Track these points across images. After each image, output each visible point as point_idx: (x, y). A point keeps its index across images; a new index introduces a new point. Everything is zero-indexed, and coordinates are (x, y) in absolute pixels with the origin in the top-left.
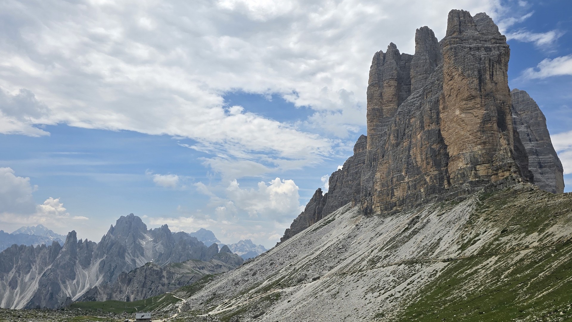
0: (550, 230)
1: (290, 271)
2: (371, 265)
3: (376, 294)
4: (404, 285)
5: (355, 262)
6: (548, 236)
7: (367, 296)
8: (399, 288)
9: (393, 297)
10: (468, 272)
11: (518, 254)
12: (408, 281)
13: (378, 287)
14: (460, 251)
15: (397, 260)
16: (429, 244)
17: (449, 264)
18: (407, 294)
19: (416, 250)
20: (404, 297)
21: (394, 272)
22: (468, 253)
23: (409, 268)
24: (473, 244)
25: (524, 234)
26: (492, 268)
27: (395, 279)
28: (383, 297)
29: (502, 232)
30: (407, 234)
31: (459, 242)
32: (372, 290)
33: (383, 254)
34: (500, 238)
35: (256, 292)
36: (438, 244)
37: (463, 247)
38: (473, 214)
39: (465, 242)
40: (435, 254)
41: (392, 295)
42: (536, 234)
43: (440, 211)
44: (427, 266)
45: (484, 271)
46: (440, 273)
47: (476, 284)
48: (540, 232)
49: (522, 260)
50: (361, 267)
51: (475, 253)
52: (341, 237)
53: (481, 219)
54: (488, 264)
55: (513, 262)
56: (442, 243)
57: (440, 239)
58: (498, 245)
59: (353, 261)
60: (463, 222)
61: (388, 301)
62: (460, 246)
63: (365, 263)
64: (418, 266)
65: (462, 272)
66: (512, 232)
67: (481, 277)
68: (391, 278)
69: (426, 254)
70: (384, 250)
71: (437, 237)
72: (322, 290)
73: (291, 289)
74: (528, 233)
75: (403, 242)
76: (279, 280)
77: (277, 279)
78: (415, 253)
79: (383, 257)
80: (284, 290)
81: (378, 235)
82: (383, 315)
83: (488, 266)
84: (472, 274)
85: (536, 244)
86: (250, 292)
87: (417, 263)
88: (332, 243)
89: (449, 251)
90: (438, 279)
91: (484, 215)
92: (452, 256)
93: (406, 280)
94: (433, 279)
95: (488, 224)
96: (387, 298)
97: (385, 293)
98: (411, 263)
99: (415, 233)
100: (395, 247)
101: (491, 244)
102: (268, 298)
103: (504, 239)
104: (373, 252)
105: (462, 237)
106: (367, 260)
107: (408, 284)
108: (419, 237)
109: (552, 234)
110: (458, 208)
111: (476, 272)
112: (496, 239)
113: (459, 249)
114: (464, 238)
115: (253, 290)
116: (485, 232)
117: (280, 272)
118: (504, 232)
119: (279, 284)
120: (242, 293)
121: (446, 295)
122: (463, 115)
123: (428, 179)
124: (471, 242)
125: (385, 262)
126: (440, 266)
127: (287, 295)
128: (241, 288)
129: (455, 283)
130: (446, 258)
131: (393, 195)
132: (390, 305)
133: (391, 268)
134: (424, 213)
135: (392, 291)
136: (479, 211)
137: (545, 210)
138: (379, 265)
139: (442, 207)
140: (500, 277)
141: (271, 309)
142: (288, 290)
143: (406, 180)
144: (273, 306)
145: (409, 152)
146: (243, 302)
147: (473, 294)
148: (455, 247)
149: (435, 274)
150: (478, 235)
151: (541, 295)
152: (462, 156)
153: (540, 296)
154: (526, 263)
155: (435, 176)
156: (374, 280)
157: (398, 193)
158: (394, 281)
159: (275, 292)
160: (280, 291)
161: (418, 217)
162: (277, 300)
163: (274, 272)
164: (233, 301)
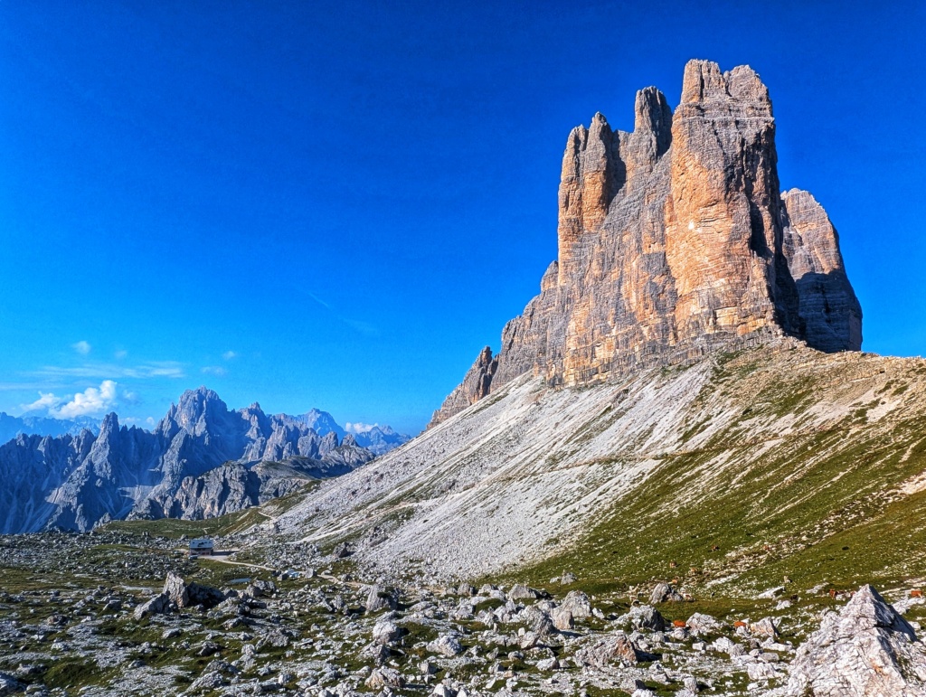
0: (812, 410)
1: (431, 475)
2: (551, 465)
3: (553, 509)
4: (593, 495)
5: (528, 461)
6: (807, 419)
7: (538, 513)
8: (585, 500)
9: (576, 514)
10: (688, 474)
11: (761, 447)
12: (600, 489)
13: (556, 498)
14: (681, 443)
15: (589, 457)
16: (637, 433)
17: (662, 463)
18: (597, 508)
19: (618, 441)
20: (592, 513)
21: (581, 476)
22: (691, 445)
23: (604, 468)
24: (700, 432)
25: (775, 415)
26: (722, 469)
27: (583, 486)
28: (561, 514)
29: (744, 413)
30: (607, 417)
31: (680, 429)
32: (547, 504)
33: (569, 448)
34: (740, 423)
35: (378, 508)
36: (650, 432)
37: (686, 437)
38: (706, 386)
39: (690, 428)
40: (644, 447)
41: (575, 511)
42: (791, 415)
43: (659, 380)
44: (631, 466)
45: (710, 472)
46: (646, 477)
47: (695, 493)
48: (798, 413)
49: (765, 455)
50: (536, 469)
51: (701, 446)
52: (513, 423)
53: (717, 394)
54: (717, 462)
55: (752, 459)
56: (656, 431)
57: (655, 424)
58: (736, 432)
59: (525, 459)
60: (691, 397)
61: (567, 520)
62: (682, 435)
63: (542, 462)
64: (617, 466)
65: (679, 475)
66: (757, 413)
67: (703, 483)
68: (577, 485)
69: (631, 448)
70: (572, 442)
71: (650, 422)
72: (475, 504)
73: (431, 502)
74: (780, 414)
75: (601, 429)
76: (414, 489)
77: (411, 487)
78: (616, 447)
79: (569, 453)
80: (420, 504)
81: (567, 419)
82: (557, 541)
83: (716, 466)
84: (693, 477)
85: (789, 431)
86: (369, 507)
87: (616, 461)
88: (499, 431)
89: (665, 442)
90: (643, 486)
91: (722, 386)
92: (668, 450)
93: (598, 487)
94: (636, 485)
95: (725, 401)
96: (567, 515)
97: (565, 507)
98: (608, 462)
99: (619, 415)
100: (588, 437)
101: (727, 431)
102: (394, 516)
103: (744, 424)
104: (556, 445)
105: (687, 421)
106: (546, 457)
107: (600, 494)
108: (623, 421)
109: (813, 417)
110: (685, 377)
111: (698, 474)
112: (735, 424)
113: (679, 440)
114: (689, 423)
115: (374, 504)
116: (721, 412)
117: (417, 476)
118: (748, 413)
119: (414, 496)
120: (358, 509)
121: (650, 510)
122: (700, 231)
123: (645, 330)
124: (699, 428)
125: (571, 460)
126: (649, 465)
127: (423, 511)
128: (357, 501)
129: (667, 490)
130: (659, 453)
131: (593, 355)
132: (569, 527)
133: (578, 470)
134: (638, 384)
135: (576, 506)
136: (715, 381)
137: (808, 380)
138: (561, 465)
139: (664, 375)
140: (730, 481)
141: (397, 532)
142: (425, 504)
143: (614, 332)
144: (400, 530)
145: (619, 288)
146: (356, 522)
147: (688, 508)
148: (675, 437)
149: (641, 478)
150: (709, 418)
151: (783, 509)
152: (695, 295)
153: (781, 511)
154: (770, 460)
155: (657, 327)
156: (552, 487)
157: (602, 353)
158: (579, 489)
159: (406, 506)
160: (416, 505)
161: (626, 391)
162: (408, 519)
163: (407, 477)
164: (344, 521)
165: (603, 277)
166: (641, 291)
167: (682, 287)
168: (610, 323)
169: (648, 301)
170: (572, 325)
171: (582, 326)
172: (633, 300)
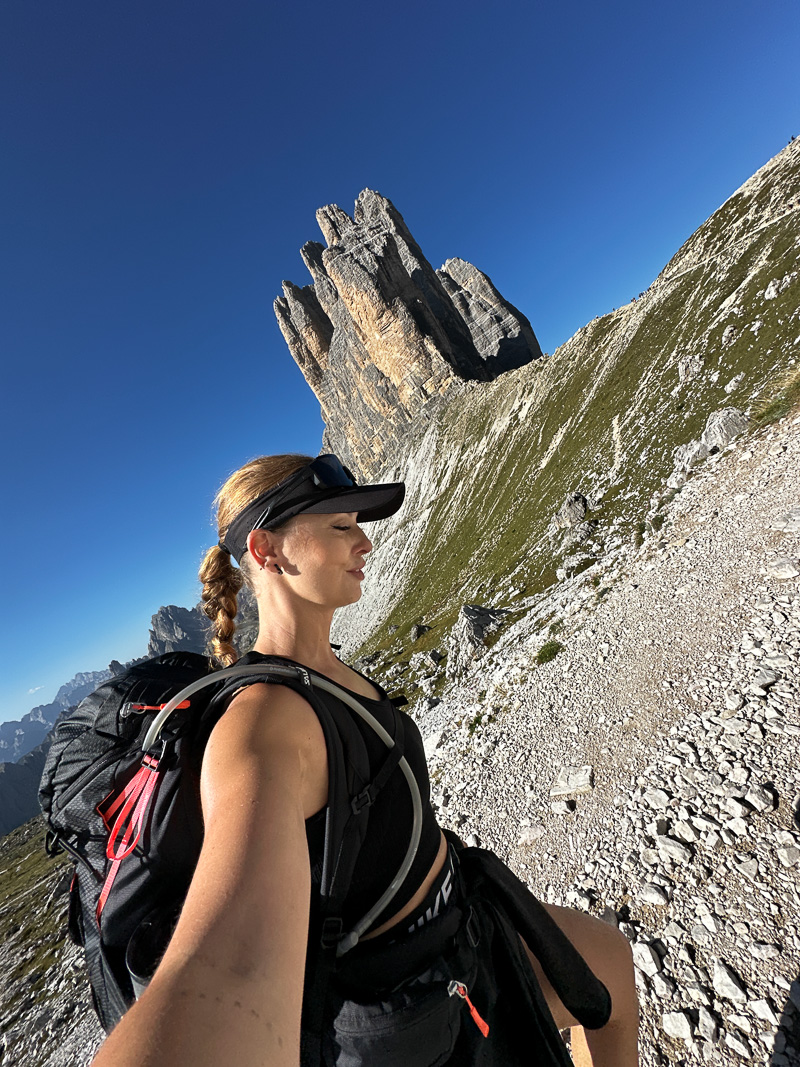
3: (387, 574)
4: (404, 552)
7: (380, 581)
8: (401, 559)
9: (399, 571)
10: (446, 510)
12: (407, 546)
13: (386, 566)
14: (437, 489)
17: (432, 509)
18: (408, 560)
20: (407, 564)
21: (394, 543)
22: (443, 488)
24: (445, 475)
25: (477, 442)
26: (461, 497)
27: (397, 549)
28: (392, 575)
31: (434, 479)
32: (383, 572)
36: (419, 491)
37: (438, 485)
38: (438, 441)
39: (439, 475)
40: (420, 503)
41: (398, 569)
42: (484, 438)
43: (413, 451)
44: (417, 521)
45: (456, 502)
46: (427, 523)
47: (452, 522)
48: (487, 434)
49: (478, 476)
51: (448, 485)
53: (445, 443)
54: (458, 493)
55: (472, 482)
56: (422, 488)
57: (420, 484)
58: (462, 465)
60: (432, 454)
61: (396, 578)
62: (436, 483)
64: (410, 525)
65: (442, 513)
66: (468, 445)
67: (454, 512)
68: (394, 549)
69: (413, 508)
71: (417, 484)
74: (479, 440)
78: (405, 512)
82: (394, 596)
83: (458, 496)
84: (449, 511)
85: (486, 450)
87: (408, 522)
89: (429, 493)
90: (427, 531)
91: (446, 436)
92: (433, 498)
94: (423, 532)
95: (451, 446)
96: (395, 574)
97: (392, 569)
98: (404, 524)
101: (457, 467)
103: (464, 457)
105: (436, 472)
107: (408, 549)
109: (495, 433)
110: (425, 440)
111: (451, 507)
112: (460, 460)
113: (436, 487)
116: (451, 455)
118: (464, 448)
121: (434, 546)
123: (391, 420)
124: (444, 473)
125: (386, 534)
126: (426, 514)
129: (439, 525)
130: (428, 503)
131: (373, 453)
132: (397, 582)
133: (391, 540)
134: (403, 460)
135: (397, 565)
136: (441, 435)
137: (486, 408)
138: (382, 541)
139: (414, 446)
140: (466, 503)
143: (376, 432)
145: (362, 401)
147: (450, 535)
148: (433, 486)
149: (424, 526)
150: (446, 462)
152: (405, 383)
155: (397, 415)
156: (382, 560)
157: (376, 450)
158: (396, 552)
161: (398, 469)
165: (349, 398)
166: (375, 396)
167: (396, 381)
168: (370, 427)
169: (383, 400)
170: (350, 441)
171: (355, 438)
172: (374, 405)
